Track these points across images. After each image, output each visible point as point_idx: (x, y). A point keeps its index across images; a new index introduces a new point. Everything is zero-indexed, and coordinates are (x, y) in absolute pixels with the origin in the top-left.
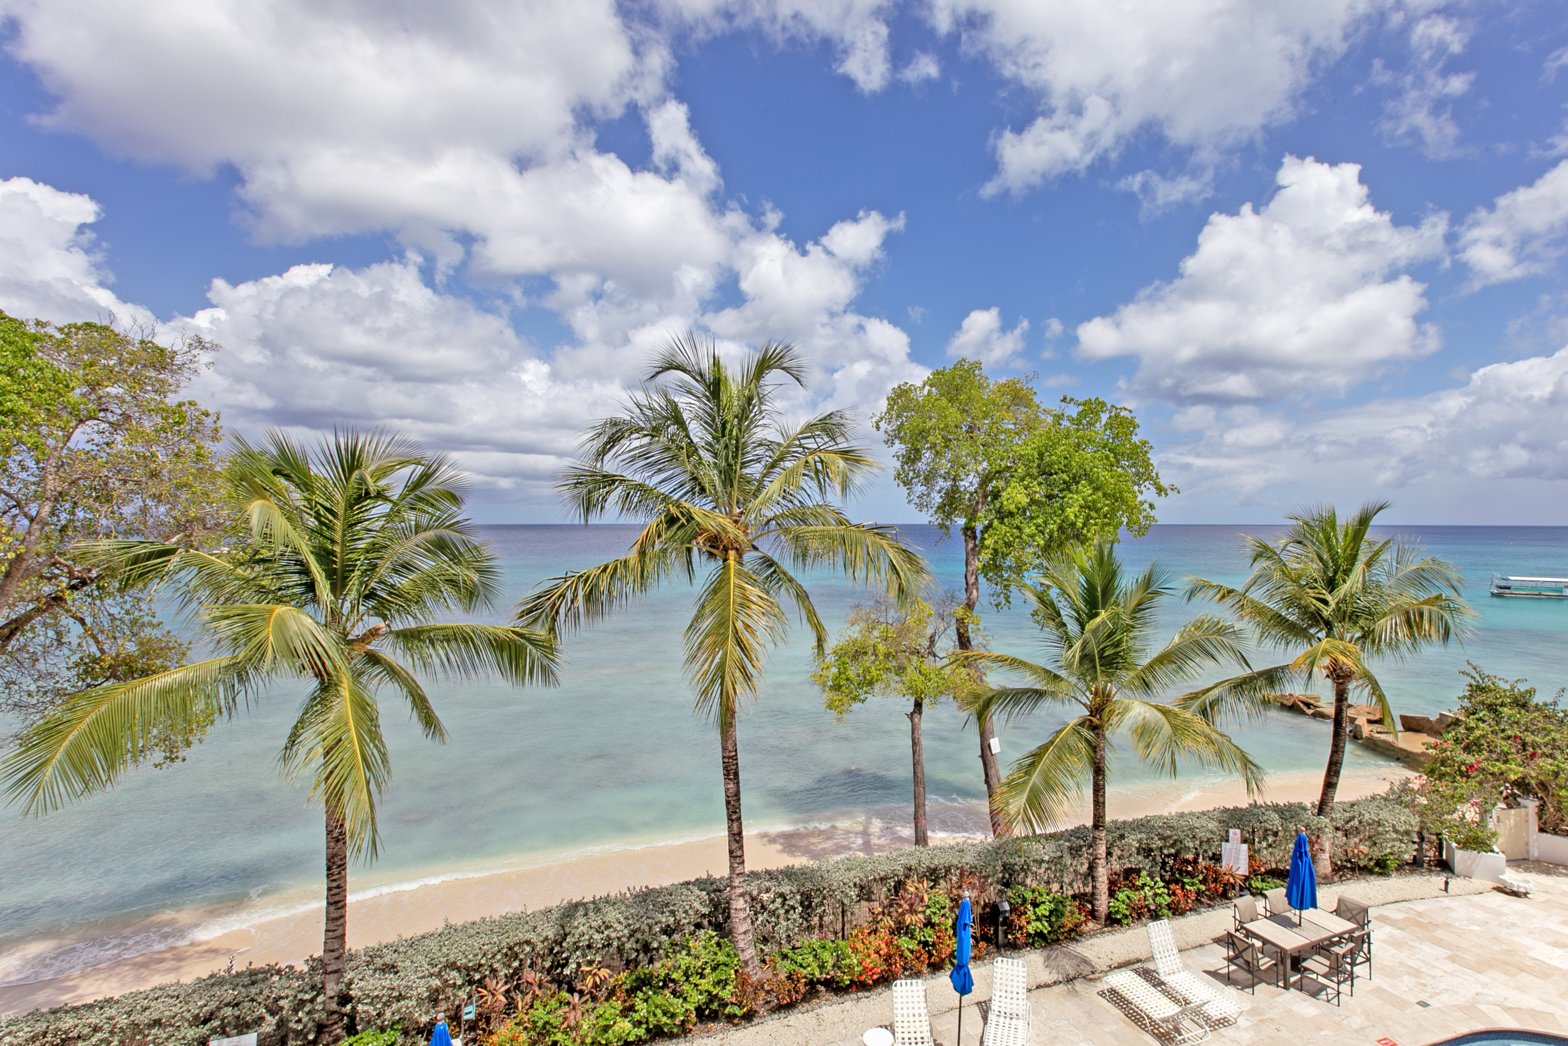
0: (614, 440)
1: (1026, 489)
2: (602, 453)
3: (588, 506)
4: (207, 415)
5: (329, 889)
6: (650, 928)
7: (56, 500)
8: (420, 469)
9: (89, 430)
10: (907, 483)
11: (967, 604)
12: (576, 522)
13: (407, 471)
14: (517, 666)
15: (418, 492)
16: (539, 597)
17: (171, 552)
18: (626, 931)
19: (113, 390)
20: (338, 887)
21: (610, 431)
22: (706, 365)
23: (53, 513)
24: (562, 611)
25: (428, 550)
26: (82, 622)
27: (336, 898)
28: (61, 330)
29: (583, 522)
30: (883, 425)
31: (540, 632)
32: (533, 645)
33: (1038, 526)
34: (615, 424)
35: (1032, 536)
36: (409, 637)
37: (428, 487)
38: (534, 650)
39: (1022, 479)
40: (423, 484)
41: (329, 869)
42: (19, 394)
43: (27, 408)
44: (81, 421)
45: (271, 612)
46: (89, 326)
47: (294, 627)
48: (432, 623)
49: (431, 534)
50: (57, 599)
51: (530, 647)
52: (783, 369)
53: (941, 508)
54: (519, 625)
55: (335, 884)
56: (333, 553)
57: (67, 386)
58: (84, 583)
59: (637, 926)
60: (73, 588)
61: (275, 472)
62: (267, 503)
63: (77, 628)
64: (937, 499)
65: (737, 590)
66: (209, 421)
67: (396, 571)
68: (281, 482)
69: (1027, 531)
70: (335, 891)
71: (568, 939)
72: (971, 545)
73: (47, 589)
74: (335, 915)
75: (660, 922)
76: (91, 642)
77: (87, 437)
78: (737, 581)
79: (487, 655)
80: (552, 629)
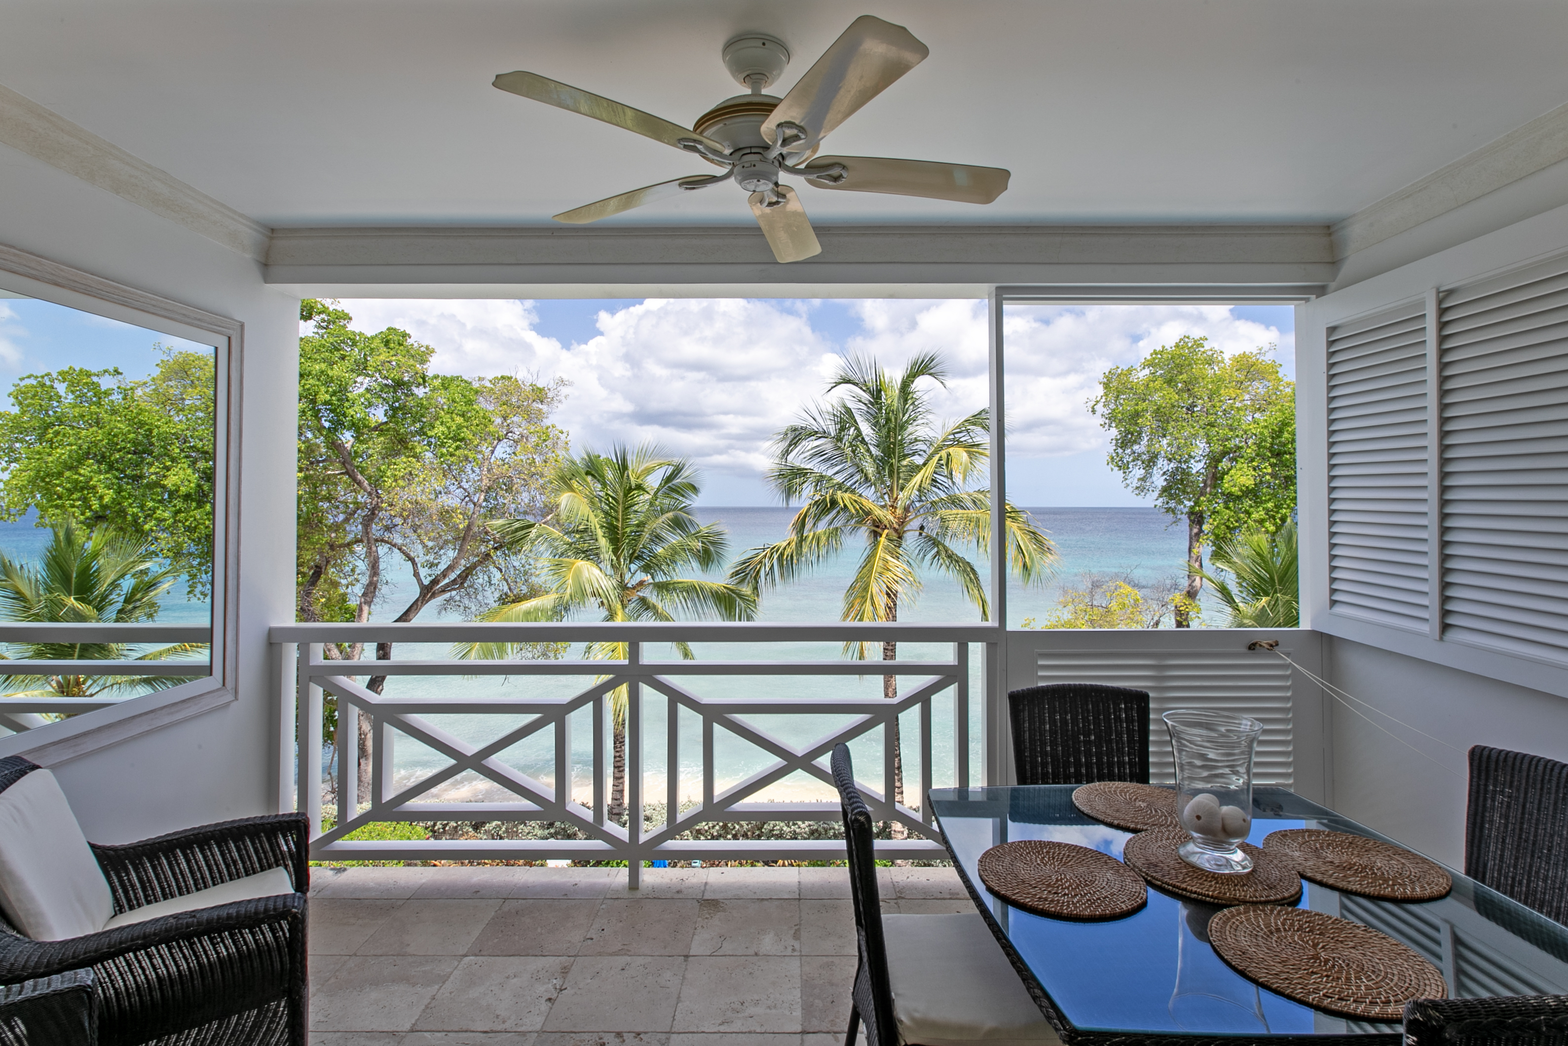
0: (794, 443)
1: (1254, 469)
2: (786, 452)
3: (789, 492)
4: (562, 433)
5: (615, 757)
6: (826, 831)
7: (487, 492)
8: (671, 469)
9: (505, 445)
10: (1124, 467)
11: (1188, 592)
12: (780, 505)
13: (662, 471)
14: (730, 614)
15: (670, 485)
16: (744, 563)
17: (532, 526)
18: (807, 829)
19: (515, 419)
20: (620, 756)
21: (790, 436)
22: (870, 377)
23: (485, 500)
24: (762, 573)
25: (669, 526)
26: (501, 571)
27: (619, 764)
28: (491, 381)
29: (785, 505)
30: (1100, 408)
31: (746, 590)
32: (741, 598)
33: (1267, 511)
34: (795, 430)
35: (1261, 522)
36: (662, 587)
37: (677, 481)
38: (741, 603)
39: (1252, 460)
40: (674, 478)
41: (615, 743)
42: (467, 428)
43: (471, 437)
44: (500, 440)
45: (573, 564)
46: (503, 378)
47: (586, 574)
48: (676, 579)
49: (670, 515)
50: (488, 555)
51: (738, 599)
52: (930, 374)
53: (1165, 490)
54: (731, 583)
55: (618, 754)
56: (616, 527)
57: (490, 421)
58: (501, 546)
59: (815, 827)
60: (496, 549)
61: (587, 473)
62: (574, 494)
63: (498, 575)
64: (1159, 481)
65: (881, 562)
66: (563, 437)
67: (653, 541)
68: (589, 478)
69: (1255, 516)
70: (618, 759)
71: (765, 826)
72: (1195, 530)
73: (483, 549)
74: (618, 775)
75: (834, 829)
76: (505, 583)
77: (503, 450)
78: (883, 555)
79: (711, 603)
80: (756, 588)
